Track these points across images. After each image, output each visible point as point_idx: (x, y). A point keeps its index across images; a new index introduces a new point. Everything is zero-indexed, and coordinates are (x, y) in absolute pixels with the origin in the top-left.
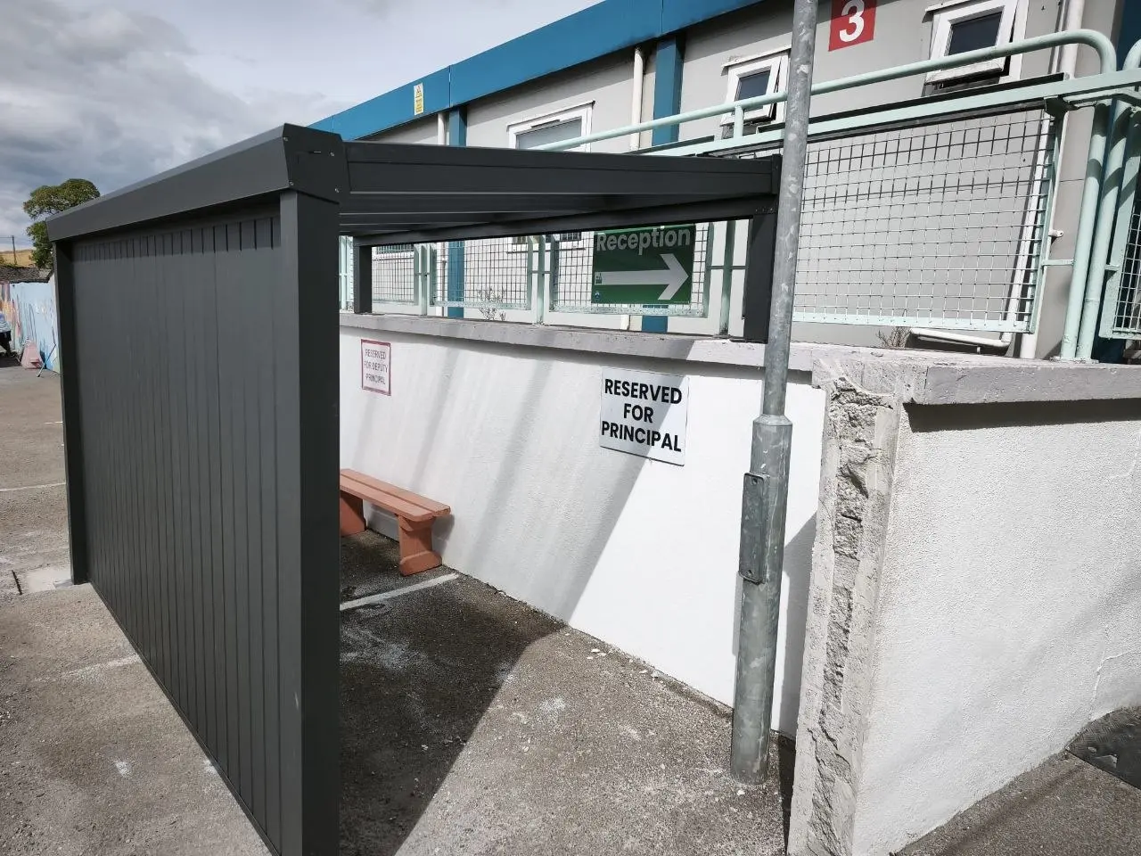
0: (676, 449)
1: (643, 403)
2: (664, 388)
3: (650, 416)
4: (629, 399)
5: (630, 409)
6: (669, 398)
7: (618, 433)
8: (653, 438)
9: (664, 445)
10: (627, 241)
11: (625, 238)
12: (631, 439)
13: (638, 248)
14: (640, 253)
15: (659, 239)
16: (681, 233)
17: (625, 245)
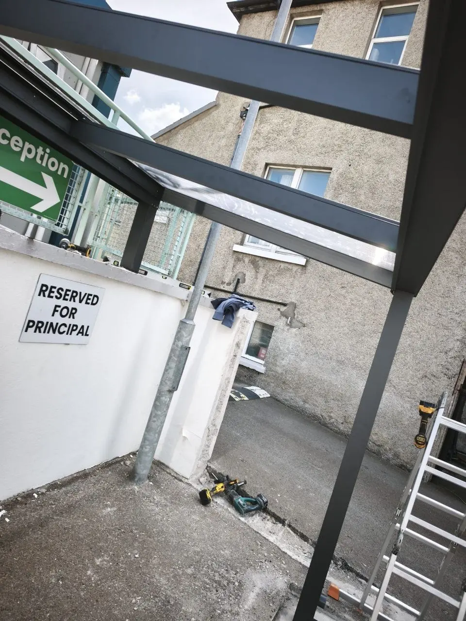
0: (86, 335)
1: (71, 305)
2: (89, 295)
4: (60, 302)
5: (59, 309)
6: (90, 301)
7: (42, 329)
8: (73, 328)
9: (79, 332)
10: (9, 139)
11: (8, 135)
12: (54, 332)
13: (20, 153)
14: (23, 159)
15: (42, 158)
16: (62, 165)
17: (5, 142)
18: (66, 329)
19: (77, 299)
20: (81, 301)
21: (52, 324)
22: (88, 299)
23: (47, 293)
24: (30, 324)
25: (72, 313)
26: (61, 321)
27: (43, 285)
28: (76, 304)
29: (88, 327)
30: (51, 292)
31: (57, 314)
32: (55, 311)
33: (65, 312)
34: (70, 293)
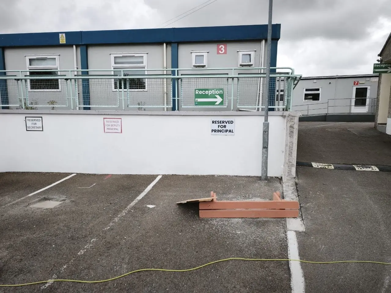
0: (232, 132)
1: (223, 124)
2: (229, 121)
3: (225, 127)
4: (219, 124)
5: (220, 126)
6: (230, 123)
7: (217, 131)
8: (226, 131)
9: (229, 132)
10: (205, 92)
11: (204, 91)
12: (220, 132)
13: (208, 94)
14: (209, 95)
15: (214, 92)
16: (220, 91)
17: (204, 93)
18: (224, 131)
19: (225, 123)
20: (226, 123)
21: (219, 130)
22: (229, 122)
23: (215, 123)
24: (212, 131)
25: (225, 126)
26: (222, 129)
27: (213, 121)
28: (225, 124)
29: (232, 130)
30: (215, 122)
31: (220, 127)
32: (219, 127)
33: (222, 127)
34: (222, 122)
